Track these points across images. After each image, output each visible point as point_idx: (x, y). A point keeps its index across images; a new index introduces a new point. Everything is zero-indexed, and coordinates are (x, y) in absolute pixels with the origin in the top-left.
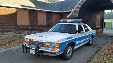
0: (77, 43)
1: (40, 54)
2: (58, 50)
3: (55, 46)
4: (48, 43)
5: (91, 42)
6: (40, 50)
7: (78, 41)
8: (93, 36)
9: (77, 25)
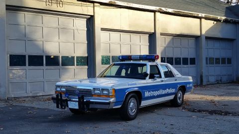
0: (147, 94)
2: (113, 99)
4: (97, 90)
5: (179, 99)
6: (85, 100)
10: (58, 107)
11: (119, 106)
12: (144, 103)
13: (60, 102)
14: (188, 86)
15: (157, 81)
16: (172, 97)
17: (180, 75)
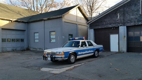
0: (79, 53)
1: (53, 59)
4: (58, 53)
5: (96, 55)
6: (53, 57)
7: (81, 52)
9: (81, 41)
10: (44, 60)
11: (67, 59)
12: (78, 57)
13: (45, 58)
14: (100, 49)
15: (85, 48)
16: (93, 54)
17: (96, 45)
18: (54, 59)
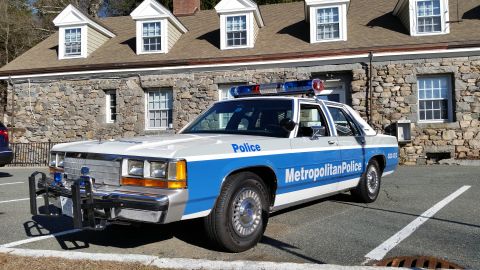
3: (166, 177)
7: (297, 168)
8: (380, 161)
18: (108, 211)
